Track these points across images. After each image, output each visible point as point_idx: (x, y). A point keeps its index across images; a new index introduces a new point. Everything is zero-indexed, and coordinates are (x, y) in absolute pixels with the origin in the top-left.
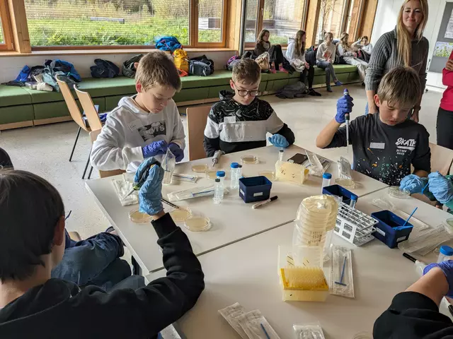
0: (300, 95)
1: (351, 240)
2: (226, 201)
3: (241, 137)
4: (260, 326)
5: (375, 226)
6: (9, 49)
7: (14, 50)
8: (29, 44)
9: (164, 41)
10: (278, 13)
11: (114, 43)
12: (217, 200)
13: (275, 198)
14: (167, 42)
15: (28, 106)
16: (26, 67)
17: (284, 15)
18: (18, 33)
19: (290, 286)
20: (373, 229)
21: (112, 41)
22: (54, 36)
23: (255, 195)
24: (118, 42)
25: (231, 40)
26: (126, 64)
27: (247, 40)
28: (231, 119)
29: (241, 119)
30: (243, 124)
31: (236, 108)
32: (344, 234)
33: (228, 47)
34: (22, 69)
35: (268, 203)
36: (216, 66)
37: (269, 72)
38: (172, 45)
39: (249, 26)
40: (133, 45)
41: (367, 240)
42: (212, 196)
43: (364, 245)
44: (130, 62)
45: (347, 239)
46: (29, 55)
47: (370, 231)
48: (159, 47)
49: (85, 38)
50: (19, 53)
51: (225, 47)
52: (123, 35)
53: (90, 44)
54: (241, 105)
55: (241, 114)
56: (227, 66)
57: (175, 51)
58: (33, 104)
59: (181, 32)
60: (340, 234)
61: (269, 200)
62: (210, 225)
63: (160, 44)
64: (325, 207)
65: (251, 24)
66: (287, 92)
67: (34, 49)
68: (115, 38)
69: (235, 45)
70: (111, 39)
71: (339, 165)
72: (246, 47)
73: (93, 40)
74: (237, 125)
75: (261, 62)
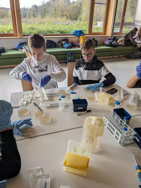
0: (138, 58)
1: (118, 141)
2: (66, 109)
3: (85, 77)
4: (45, 183)
5: (135, 135)
6: (15, 35)
7: (17, 36)
8: (22, 33)
9: (76, 32)
10: (136, 19)
11: (58, 33)
12: (60, 109)
13: (90, 111)
14: (78, 32)
15: (19, 58)
16: (21, 43)
17: (139, 19)
18: (18, 29)
19: (67, 164)
20: (134, 137)
21: (58, 32)
22: (35, 30)
23: (78, 108)
24: (60, 33)
25: (107, 32)
26: (59, 42)
27: (115, 31)
28: (82, 69)
29: (86, 69)
30: (86, 71)
31: (84, 63)
32: (116, 137)
33: (106, 35)
34: (19, 44)
35: (85, 113)
36: (98, 43)
37: (123, 46)
38: (80, 34)
39: (116, 25)
40: (66, 34)
41: (129, 142)
42: (58, 106)
43: (125, 145)
44: (61, 41)
45: (117, 140)
46: (22, 38)
47: (131, 138)
48: (74, 35)
49: (47, 31)
50: (18, 37)
51: (104, 35)
52: (62, 30)
53: (49, 34)
54: (87, 62)
55: (86, 67)
56: (104, 43)
57: (81, 37)
58: (21, 58)
59: (85, 28)
60: (114, 136)
61: (86, 112)
62: (50, 121)
63: (75, 33)
64: (95, 124)
65: (118, 24)
66: (131, 56)
67: (24, 36)
68: (59, 31)
69: (109, 34)
70: (57, 31)
71: (133, 97)
72: (114, 34)
73: (50, 32)
74: (84, 72)
75: (120, 42)
